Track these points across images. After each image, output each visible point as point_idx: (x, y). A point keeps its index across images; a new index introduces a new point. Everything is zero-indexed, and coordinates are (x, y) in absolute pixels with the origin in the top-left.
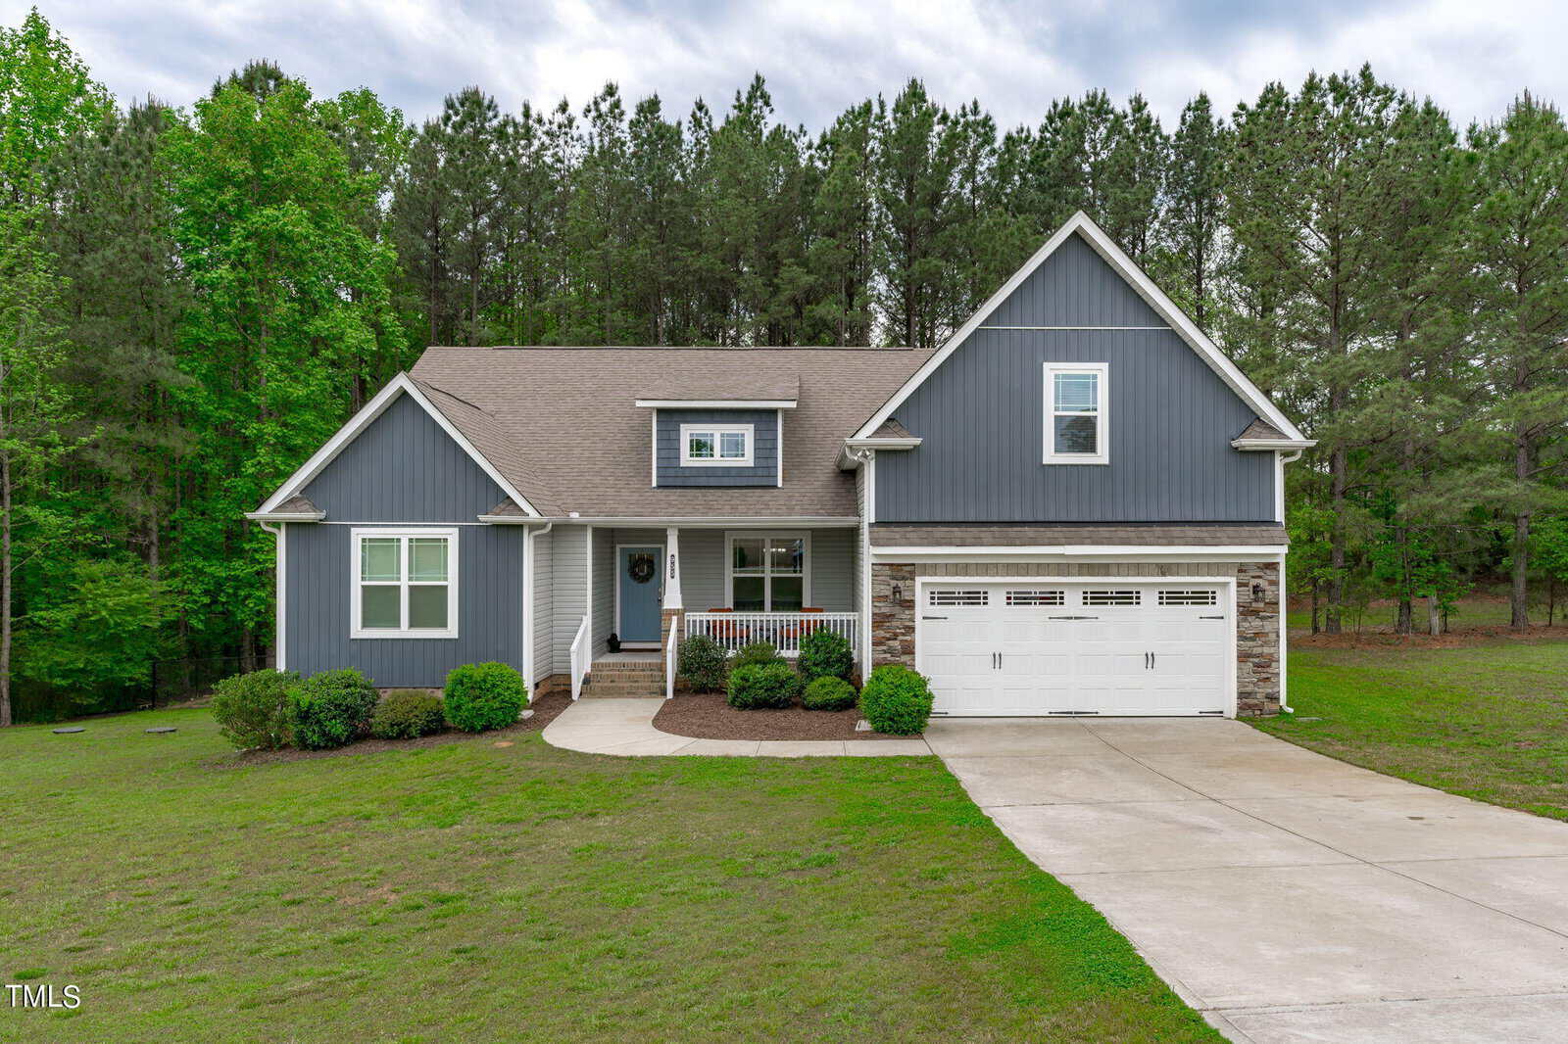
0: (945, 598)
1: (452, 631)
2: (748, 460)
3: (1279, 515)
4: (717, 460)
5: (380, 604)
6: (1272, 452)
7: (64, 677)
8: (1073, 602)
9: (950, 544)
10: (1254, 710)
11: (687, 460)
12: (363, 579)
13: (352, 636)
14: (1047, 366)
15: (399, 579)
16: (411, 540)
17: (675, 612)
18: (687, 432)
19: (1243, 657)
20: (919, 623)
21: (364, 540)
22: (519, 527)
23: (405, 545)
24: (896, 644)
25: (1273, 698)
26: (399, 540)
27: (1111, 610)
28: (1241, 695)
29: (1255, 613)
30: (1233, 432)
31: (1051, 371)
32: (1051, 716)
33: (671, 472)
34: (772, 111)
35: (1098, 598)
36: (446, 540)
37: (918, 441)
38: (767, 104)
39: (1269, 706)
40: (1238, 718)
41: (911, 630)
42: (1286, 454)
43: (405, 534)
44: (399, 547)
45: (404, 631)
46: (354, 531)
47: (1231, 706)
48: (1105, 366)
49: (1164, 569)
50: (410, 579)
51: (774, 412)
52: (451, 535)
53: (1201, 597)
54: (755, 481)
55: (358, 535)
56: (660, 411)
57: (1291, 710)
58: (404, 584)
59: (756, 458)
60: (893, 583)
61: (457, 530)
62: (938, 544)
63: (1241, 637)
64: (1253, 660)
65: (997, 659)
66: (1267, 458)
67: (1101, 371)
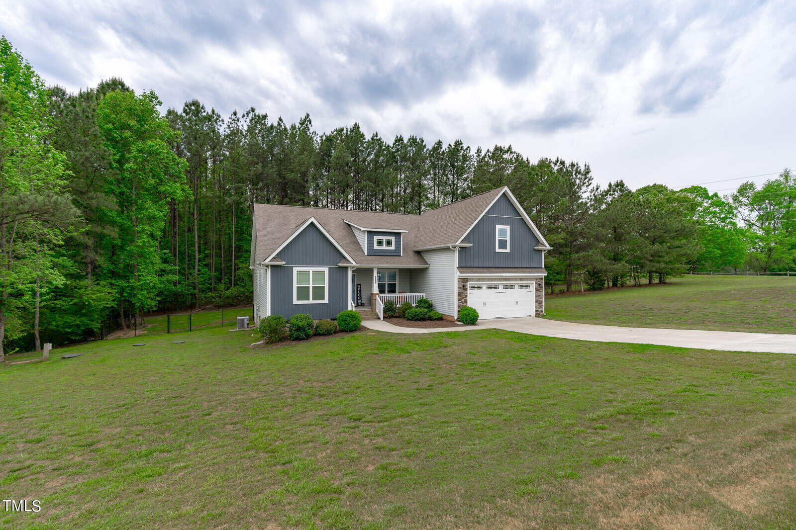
0: (473, 288)
1: (326, 301)
2: (393, 247)
3: (543, 267)
4: (384, 247)
5: (303, 292)
6: (542, 250)
7: (69, 328)
8: (501, 288)
9: (478, 273)
10: (538, 314)
11: (376, 247)
12: (297, 284)
13: (294, 303)
14: (497, 226)
15: (309, 284)
16: (313, 271)
17: (377, 294)
18: (376, 238)
19: (536, 301)
20: (468, 295)
21: (297, 271)
22: (347, 268)
23: (311, 273)
24: (463, 300)
25: (542, 311)
26: (309, 271)
27: (509, 290)
28: (536, 311)
29: (539, 290)
30: (534, 245)
31: (498, 227)
32: (496, 318)
33: (371, 251)
34: (311, 126)
35: (506, 287)
36: (324, 272)
37: (472, 245)
38: (310, 123)
39: (541, 313)
40: (536, 317)
41: (466, 296)
42: (544, 251)
43: (311, 269)
44: (309, 274)
45: (311, 301)
46: (294, 268)
47: (533, 313)
48: (509, 227)
49: (521, 279)
50: (313, 284)
51: (400, 233)
52: (326, 270)
53: (527, 287)
54: (396, 254)
55: (296, 270)
56: (368, 232)
57: (545, 314)
58: (311, 286)
59: (395, 247)
60: (463, 284)
61: (328, 268)
62: (475, 273)
63: (536, 297)
64: (538, 302)
65: (485, 304)
66: (541, 251)
67: (508, 228)
